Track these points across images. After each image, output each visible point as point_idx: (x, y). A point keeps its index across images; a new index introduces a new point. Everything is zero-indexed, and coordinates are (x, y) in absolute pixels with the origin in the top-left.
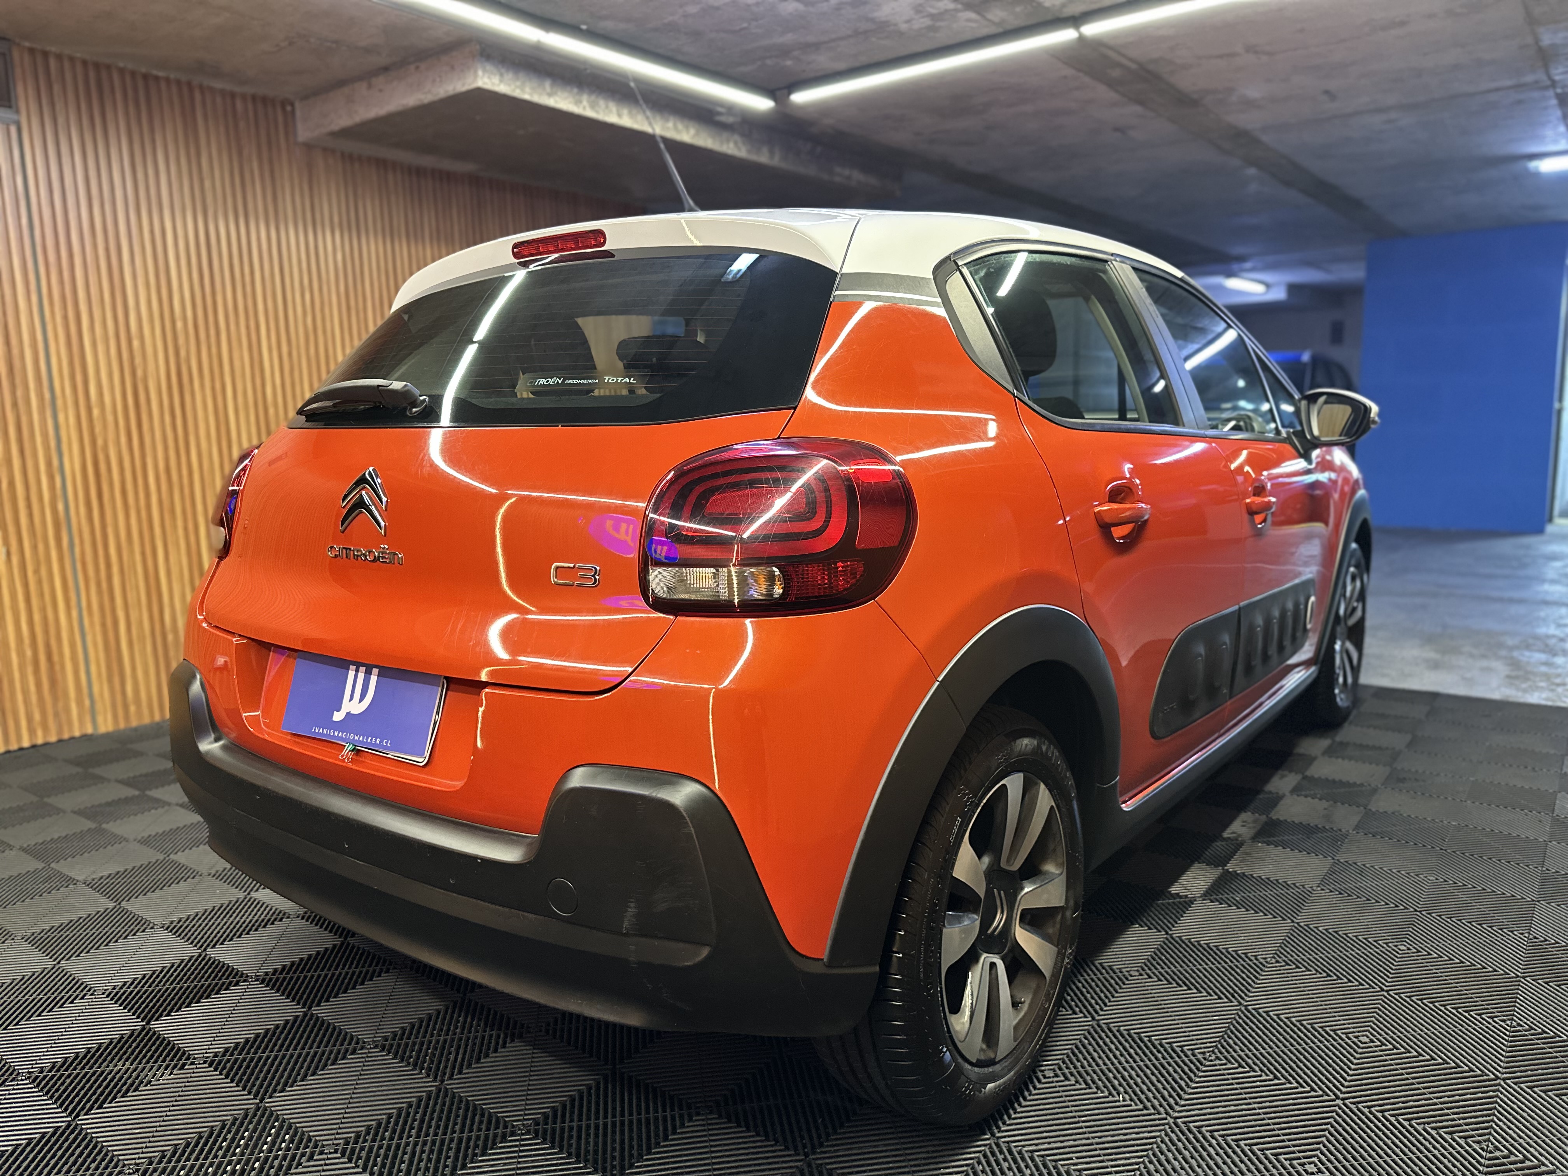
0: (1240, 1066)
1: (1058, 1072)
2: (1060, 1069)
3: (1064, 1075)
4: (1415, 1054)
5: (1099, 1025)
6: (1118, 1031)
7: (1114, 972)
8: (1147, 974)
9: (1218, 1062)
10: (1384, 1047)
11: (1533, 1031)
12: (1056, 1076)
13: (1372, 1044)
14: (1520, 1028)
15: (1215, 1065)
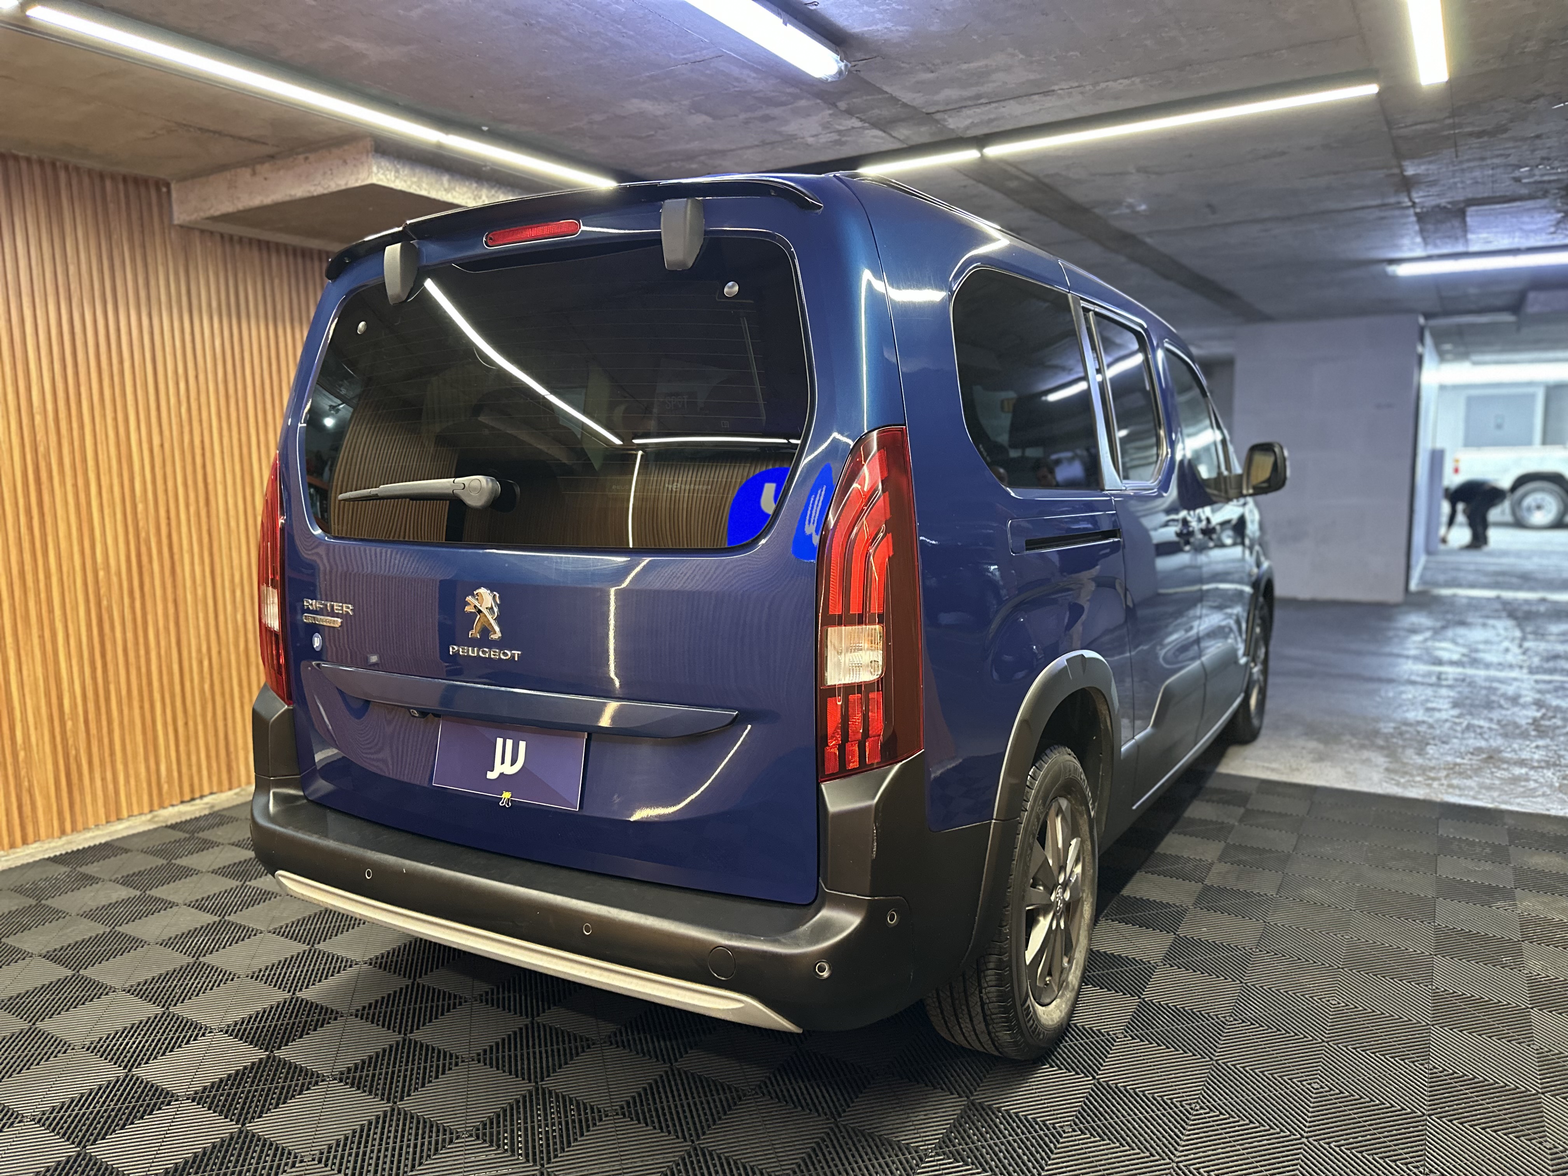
0: (1221, 1113)
1: (1074, 1127)
2: (1076, 1124)
3: (1080, 1129)
4: (1358, 1097)
5: (1099, 1083)
6: (1117, 1087)
7: (1103, 1036)
8: (1131, 1036)
9: (1202, 1111)
10: (1332, 1092)
11: (1446, 1073)
12: (1074, 1131)
13: (1322, 1090)
14: (1435, 1070)
15: (1201, 1114)
